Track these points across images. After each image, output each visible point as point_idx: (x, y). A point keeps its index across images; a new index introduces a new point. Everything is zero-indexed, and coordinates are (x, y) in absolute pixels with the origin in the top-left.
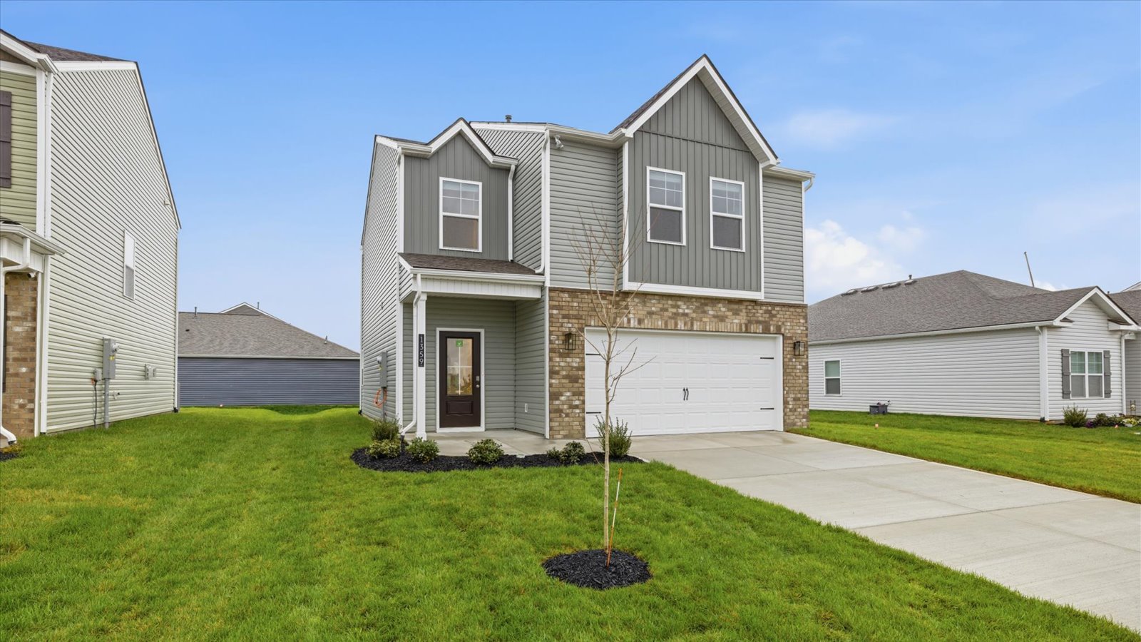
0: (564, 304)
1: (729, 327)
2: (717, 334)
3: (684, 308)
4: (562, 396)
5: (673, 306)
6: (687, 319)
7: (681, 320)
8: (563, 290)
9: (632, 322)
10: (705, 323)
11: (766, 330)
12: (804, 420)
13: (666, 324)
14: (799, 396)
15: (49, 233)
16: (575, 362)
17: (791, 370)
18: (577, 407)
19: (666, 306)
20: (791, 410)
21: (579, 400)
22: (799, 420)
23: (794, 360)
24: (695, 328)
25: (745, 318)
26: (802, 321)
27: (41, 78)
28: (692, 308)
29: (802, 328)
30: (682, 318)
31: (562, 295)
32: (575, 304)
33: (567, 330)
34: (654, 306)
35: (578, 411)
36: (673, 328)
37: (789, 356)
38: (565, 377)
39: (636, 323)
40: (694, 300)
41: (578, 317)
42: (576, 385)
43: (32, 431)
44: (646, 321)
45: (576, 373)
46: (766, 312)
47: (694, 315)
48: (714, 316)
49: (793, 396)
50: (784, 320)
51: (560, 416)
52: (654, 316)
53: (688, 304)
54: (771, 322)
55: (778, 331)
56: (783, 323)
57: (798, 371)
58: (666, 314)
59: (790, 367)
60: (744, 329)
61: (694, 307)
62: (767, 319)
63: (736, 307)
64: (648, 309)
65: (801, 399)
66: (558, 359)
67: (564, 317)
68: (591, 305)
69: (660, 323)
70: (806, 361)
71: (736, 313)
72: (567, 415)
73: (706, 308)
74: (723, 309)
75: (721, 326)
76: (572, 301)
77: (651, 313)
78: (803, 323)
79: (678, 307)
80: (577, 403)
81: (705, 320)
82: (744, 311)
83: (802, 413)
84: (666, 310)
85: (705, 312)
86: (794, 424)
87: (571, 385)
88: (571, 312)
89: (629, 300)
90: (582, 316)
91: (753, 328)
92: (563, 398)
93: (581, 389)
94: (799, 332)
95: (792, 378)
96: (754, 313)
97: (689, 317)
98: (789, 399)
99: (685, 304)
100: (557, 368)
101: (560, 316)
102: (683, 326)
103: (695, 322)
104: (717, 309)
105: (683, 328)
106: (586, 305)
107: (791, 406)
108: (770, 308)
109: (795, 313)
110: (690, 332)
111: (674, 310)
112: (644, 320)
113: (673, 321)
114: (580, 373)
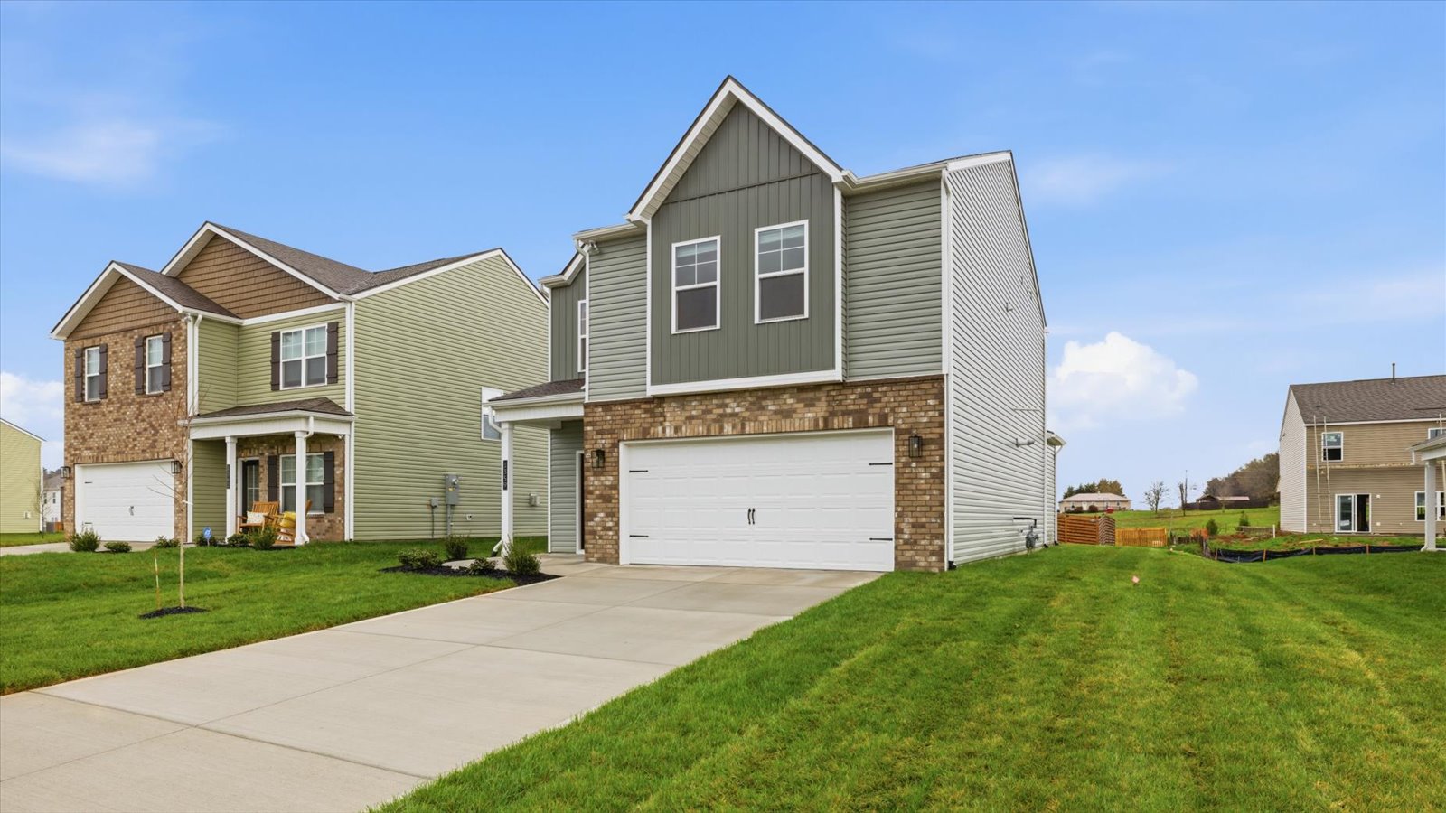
0: (598, 419)
1: (797, 424)
2: (778, 436)
3: (733, 406)
4: (596, 516)
5: (719, 406)
6: (737, 420)
7: (728, 423)
8: (596, 405)
9: (668, 430)
10: (762, 422)
11: (861, 423)
12: (934, 559)
13: (709, 430)
14: (924, 520)
15: (353, 405)
16: (608, 480)
17: (907, 481)
18: (610, 529)
19: (709, 407)
20: (906, 542)
21: (612, 521)
22: (923, 559)
23: (914, 465)
24: (747, 430)
25: (825, 409)
26: (931, 402)
27: (348, 306)
28: (744, 405)
29: (931, 413)
30: (730, 420)
31: (596, 409)
32: (609, 418)
33: (601, 446)
34: (695, 409)
35: (611, 533)
36: (717, 433)
37: (903, 460)
38: (600, 496)
39: (673, 432)
40: (747, 394)
41: (611, 432)
42: (610, 505)
43: (344, 537)
44: (684, 429)
45: (609, 492)
46: (862, 396)
47: (747, 414)
48: (775, 412)
49: (911, 520)
50: (896, 404)
51: (594, 539)
52: (694, 422)
53: (739, 400)
54: (870, 411)
55: (883, 421)
56: (893, 410)
57: (922, 481)
58: (709, 417)
59: (905, 476)
60: (821, 425)
61: (747, 404)
62: (862, 407)
63: (811, 395)
64: (687, 414)
65: (927, 525)
66: (592, 478)
67: (599, 433)
68: (624, 417)
69: (701, 429)
70: (939, 464)
71: (810, 404)
72: (601, 538)
73: (764, 403)
74: (790, 401)
75: (786, 425)
76: (606, 415)
77: (690, 418)
78: (934, 406)
79: (726, 406)
80: (610, 524)
81: (761, 418)
82: (824, 399)
83: (930, 548)
84: (710, 412)
85: (763, 408)
86: (914, 564)
87: (604, 505)
88: (604, 427)
89: (665, 405)
90: (614, 430)
91: (836, 422)
92: (597, 519)
93: (614, 510)
94: (925, 420)
95: (909, 492)
96: (841, 400)
97: (739, 418)
98: (903, 525)
99: (734, 402)
100: (591, 488)
101: (595, 433)
102: (730, 429)
103: (747, 423)
104: (781, 402)
105: (730, 433)
106: (619, 417)
107: (906, 537)
108: (869, 390)
109: (919, 392)
110: (741, 437)
111: (721, 411)
112: (681, 427)
113: (717, 425)
114: (613, 492)
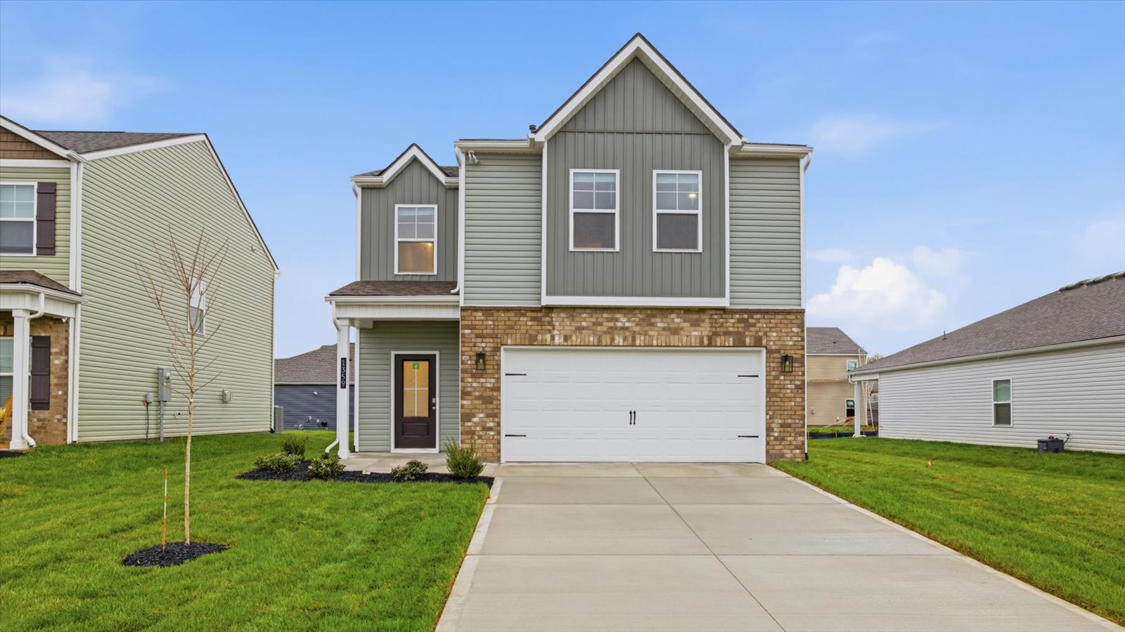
0: (477, 323)
1: (684, 341)
2: (667, 348)
3: (623, 321)
4: (474, 417)
5: (609, 320)
6: (627, 333)
7: (619, 335)
8: (476, 309)
9: (557, 338)
10: (651, 337)
11: (739, 343)
12: (798, 451)
13: (599, 340)
14: (790, 421)
16: (490, 382)
17: (777, 391)
18: (491, 429)
19: (600, 320)
20: (776, 439)
21: (493, 421)
22: (789, 451)
23: (782, 378)
24: (638, 342)
25: (708, 329)
26: (795, 330)
27: (74, 167)
28: (634, 321)
29: (795, 339)
30: (621, 332)
31: (475, 314)
32: (490, 323)
33: (481, 349)
34: (585, 320)
35: (492, 433)
36: (609, 343)
37: (774, 373)
38: (477, 398)
39: (562, 340)
40: (637, 311)
41: (494, 336)
42: (491, 406)
43: (66, 439)
44: (574, 338)
45: (490, 394)
46: (740, 321)
47: (637, 329)
48: (664, 329)
49: (780, 421)
50: (768, 329)
51: (472, 438)
52: (584, 332)
53: (630, 316)
54: (747, 333)
55: (758, 343)
56: (765, 334)
57: (788, 391)
58: (599, 328)
59: (775, 386)
60: (706, 342)
61: (637, 320)
62: (740, 330)
63: (695, 316)
64: (578, 324)
65: (793, 425)
66: (470, 380)
67: (477, 336)
68: (508, 323)
69: (591, 339)
70: (801, 378)
71: (696, 324)
72: (480, 437)
73: (653, 320)
74: (678, 320)
75: (674, 340)
76: (487, 320)
77: (580, 329)
78: (798, 333)
79: (617, 320)
80: (492, 424)
81: (651, 333)
82: (707, 321)
83: (794, 443)
84: (601, 324)
85: (652, 325)
86: (782, 456)
87: (484, 406)
88: (485, 331)
89: (553, 315)
90: (497, 334)
91: (718, 341)
92: (475, 420)
93: (496, 411)
94: (791, 343)
95: (779, 399)
96: (722, 323)
97: (630, 331)
98: (773, 426)
99: (625, 316)
100: (469, 389)
101: (473, 336)
102: (621, 341)
103: (638, 336)
104: (668, 320)
105: (621, 344)
106: (503, 323)
107: (776, 434)
108: (746, 316)
109: (785, 321)
110: (631, 346)
111: (611, 324)
112: (571, 336)
113: (608, 337)
114: (495, 394)
